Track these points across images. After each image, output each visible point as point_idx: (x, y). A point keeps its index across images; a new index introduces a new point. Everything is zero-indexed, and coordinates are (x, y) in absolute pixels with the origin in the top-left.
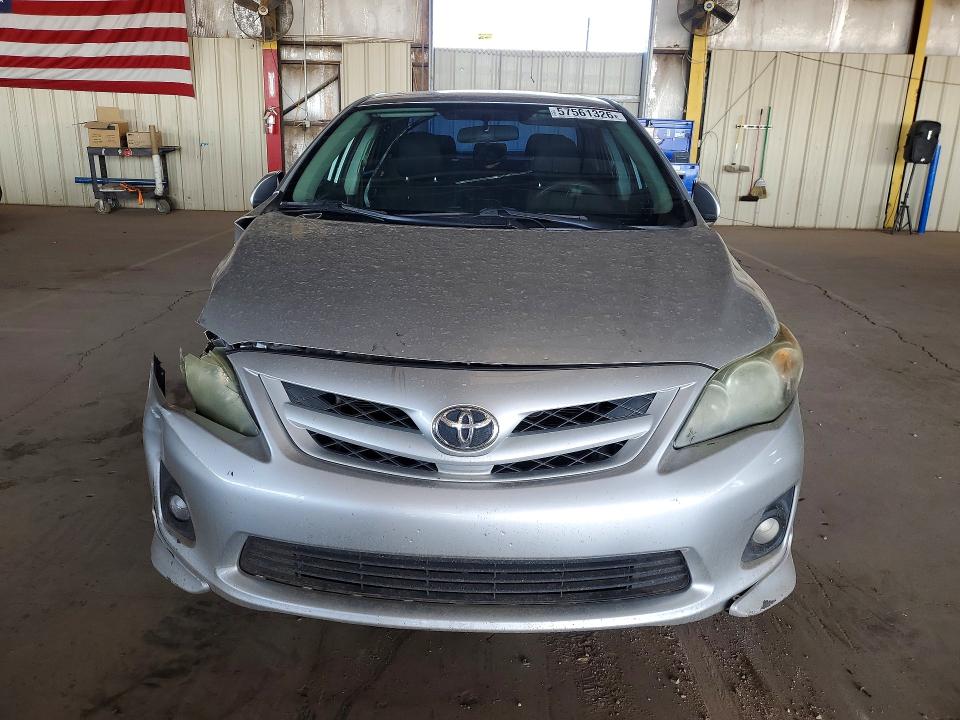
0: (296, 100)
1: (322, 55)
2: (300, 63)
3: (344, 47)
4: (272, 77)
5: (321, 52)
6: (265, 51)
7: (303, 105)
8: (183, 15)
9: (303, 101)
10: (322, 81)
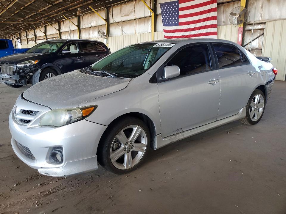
0: (248, 42)
1: (259, 27)
2: (251, 30)
3: (266, 23)
4: (240, 35)
5: (260, 26)
6: (239, 28)
7: (250, 44)
8: (216, 20)
9: (250, 42)
10: (258, 35)
